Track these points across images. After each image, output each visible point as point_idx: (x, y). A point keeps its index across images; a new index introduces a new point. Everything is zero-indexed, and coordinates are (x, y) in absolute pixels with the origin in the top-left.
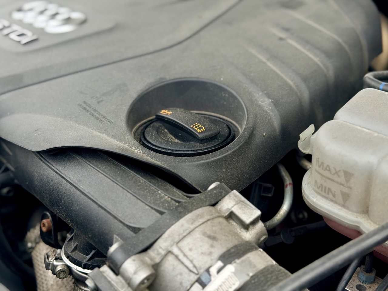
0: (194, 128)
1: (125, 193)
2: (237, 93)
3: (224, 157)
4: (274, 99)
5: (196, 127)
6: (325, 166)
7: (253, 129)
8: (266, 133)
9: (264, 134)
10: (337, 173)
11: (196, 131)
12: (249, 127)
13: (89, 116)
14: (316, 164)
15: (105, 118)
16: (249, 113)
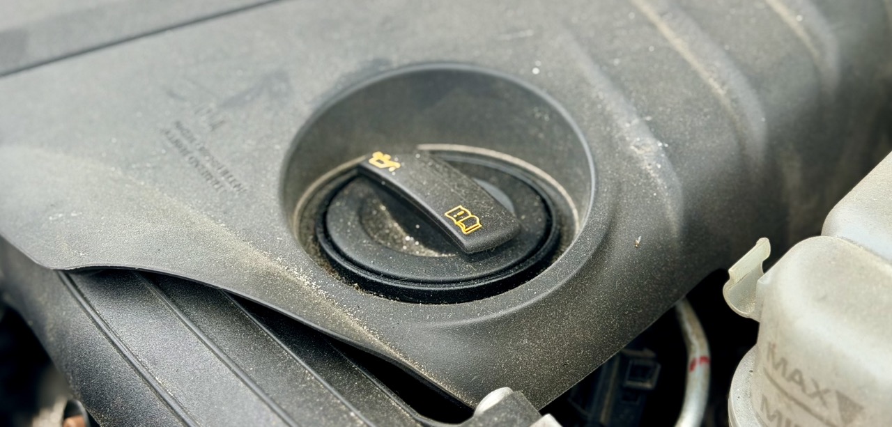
0: (453, 221)
1: (264, 413)
2: (573, 114)
3: (526, 309)
4: (671, 141)
5: (458, 219)
6: (790, 369)
7: (610, 228)
8: (642, 238)
9: (638, 242)
10: (819, 394)
11: (458, 228)
12: (598, 223)
13: (188, 165)
14: (768, 359)
15: (227, 176)
16: (600, 178)
